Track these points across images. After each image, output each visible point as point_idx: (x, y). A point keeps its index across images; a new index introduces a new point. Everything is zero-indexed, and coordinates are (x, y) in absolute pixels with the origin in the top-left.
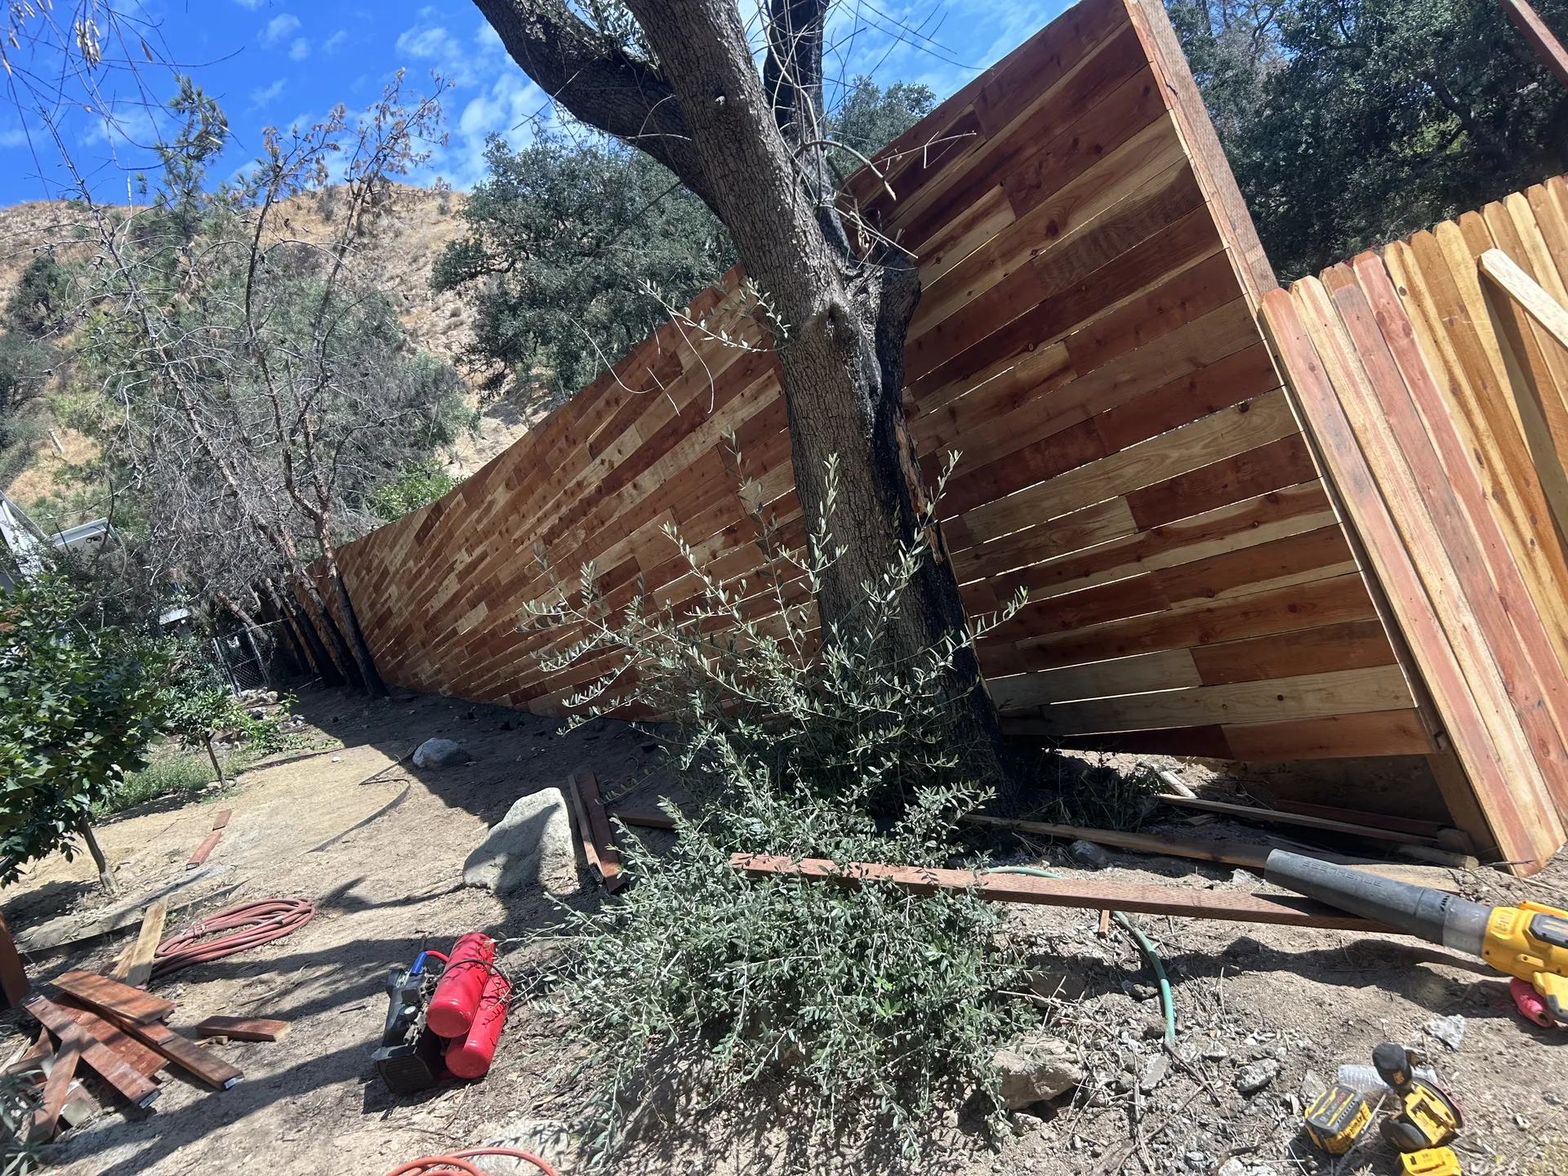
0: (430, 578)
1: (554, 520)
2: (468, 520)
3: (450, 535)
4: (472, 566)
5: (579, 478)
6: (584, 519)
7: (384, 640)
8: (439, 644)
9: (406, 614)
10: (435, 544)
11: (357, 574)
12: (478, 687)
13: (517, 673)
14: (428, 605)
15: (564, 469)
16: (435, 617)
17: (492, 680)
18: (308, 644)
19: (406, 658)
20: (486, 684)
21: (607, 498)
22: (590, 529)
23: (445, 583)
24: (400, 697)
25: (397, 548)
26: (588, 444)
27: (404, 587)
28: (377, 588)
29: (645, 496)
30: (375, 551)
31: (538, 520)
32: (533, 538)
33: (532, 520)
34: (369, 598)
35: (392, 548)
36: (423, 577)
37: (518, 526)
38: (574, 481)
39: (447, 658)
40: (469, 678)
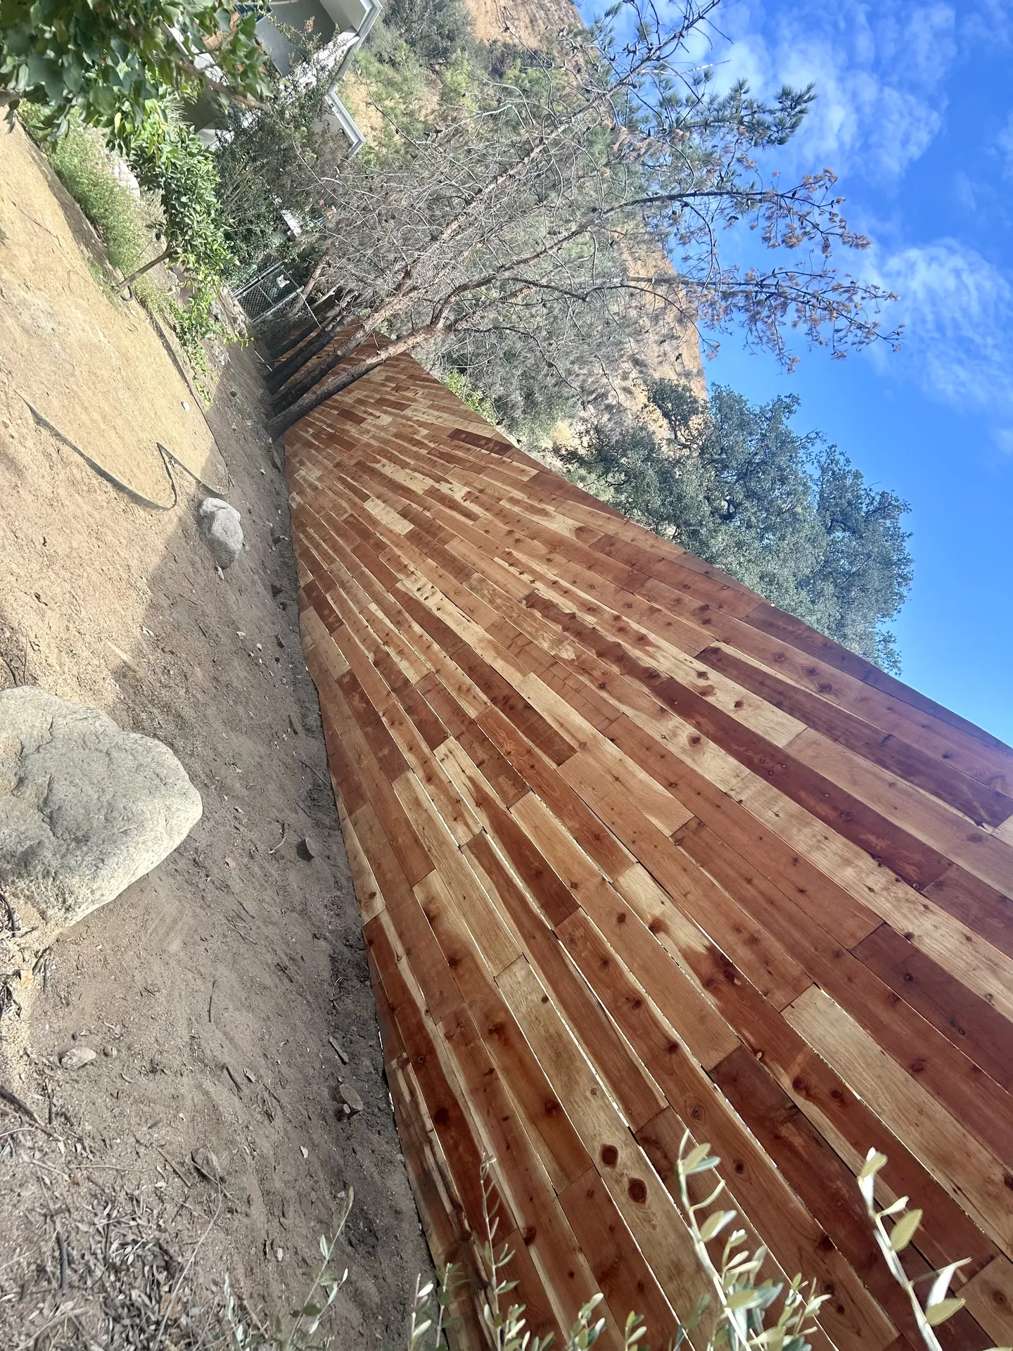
0: (417, 456)
1: (567, 606)
2: (508, 488)
3: (479, 470)
4: (453, 505)
5: (652, 637)
6: (592, 654)
7: (329, 422)
8: (344, 481)
9: (365, 438)
10: (460, 454)
11: (388, 379)
12: (311, 539)
13: (343, 585)
14: (384, 461)
15: (652, 610)
16: (373, 472)
17: (324, 554)
18: (301, 350)
19: (317, 449)
20: (317, 547)
21: (646, 690)
22: (583, 667)
23: (416, 474)
24: (275, 454)
25: (436, 413)
26: (715, 644)
27: (393, 430)
28: (381, 402)
29: (688, 761)
30: (420, 392)
31: (555, 583)
32: (526, 578)
33: (551, 575)
34: (367, 396)
35: (432, 407)
36: (415, 449)
37: (532, 555)
38: (643, 631)
39: (330, 493)
40: (319, 526)
